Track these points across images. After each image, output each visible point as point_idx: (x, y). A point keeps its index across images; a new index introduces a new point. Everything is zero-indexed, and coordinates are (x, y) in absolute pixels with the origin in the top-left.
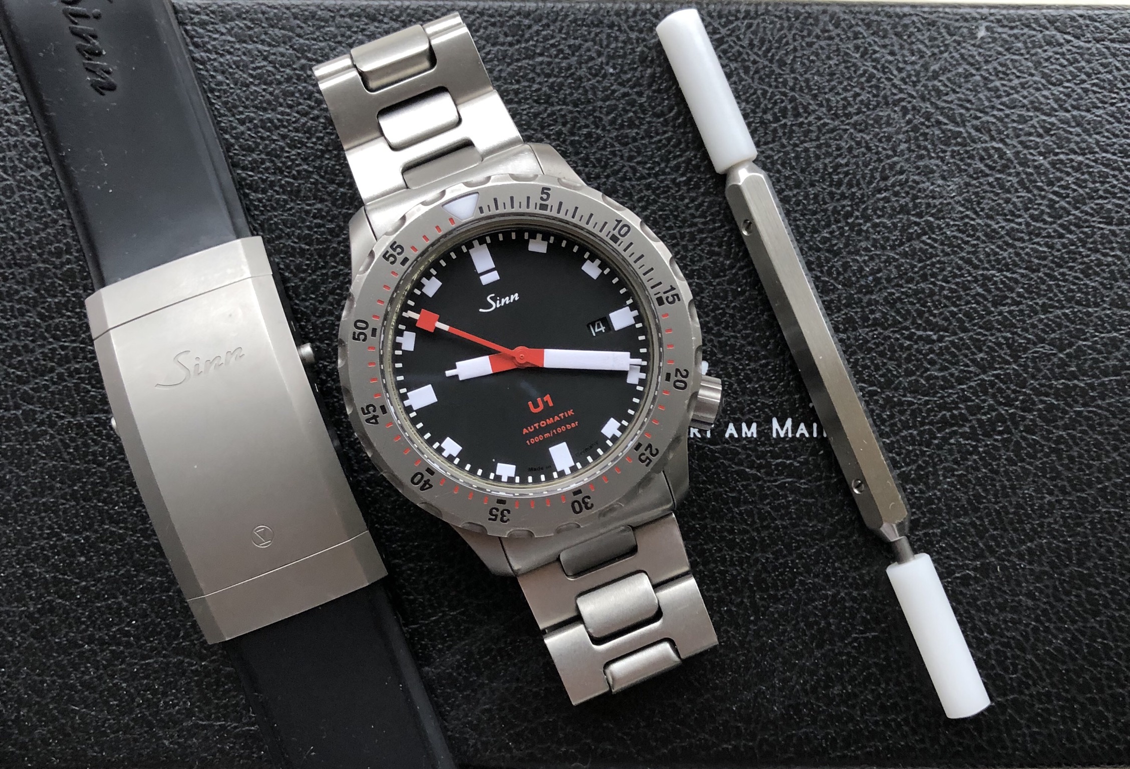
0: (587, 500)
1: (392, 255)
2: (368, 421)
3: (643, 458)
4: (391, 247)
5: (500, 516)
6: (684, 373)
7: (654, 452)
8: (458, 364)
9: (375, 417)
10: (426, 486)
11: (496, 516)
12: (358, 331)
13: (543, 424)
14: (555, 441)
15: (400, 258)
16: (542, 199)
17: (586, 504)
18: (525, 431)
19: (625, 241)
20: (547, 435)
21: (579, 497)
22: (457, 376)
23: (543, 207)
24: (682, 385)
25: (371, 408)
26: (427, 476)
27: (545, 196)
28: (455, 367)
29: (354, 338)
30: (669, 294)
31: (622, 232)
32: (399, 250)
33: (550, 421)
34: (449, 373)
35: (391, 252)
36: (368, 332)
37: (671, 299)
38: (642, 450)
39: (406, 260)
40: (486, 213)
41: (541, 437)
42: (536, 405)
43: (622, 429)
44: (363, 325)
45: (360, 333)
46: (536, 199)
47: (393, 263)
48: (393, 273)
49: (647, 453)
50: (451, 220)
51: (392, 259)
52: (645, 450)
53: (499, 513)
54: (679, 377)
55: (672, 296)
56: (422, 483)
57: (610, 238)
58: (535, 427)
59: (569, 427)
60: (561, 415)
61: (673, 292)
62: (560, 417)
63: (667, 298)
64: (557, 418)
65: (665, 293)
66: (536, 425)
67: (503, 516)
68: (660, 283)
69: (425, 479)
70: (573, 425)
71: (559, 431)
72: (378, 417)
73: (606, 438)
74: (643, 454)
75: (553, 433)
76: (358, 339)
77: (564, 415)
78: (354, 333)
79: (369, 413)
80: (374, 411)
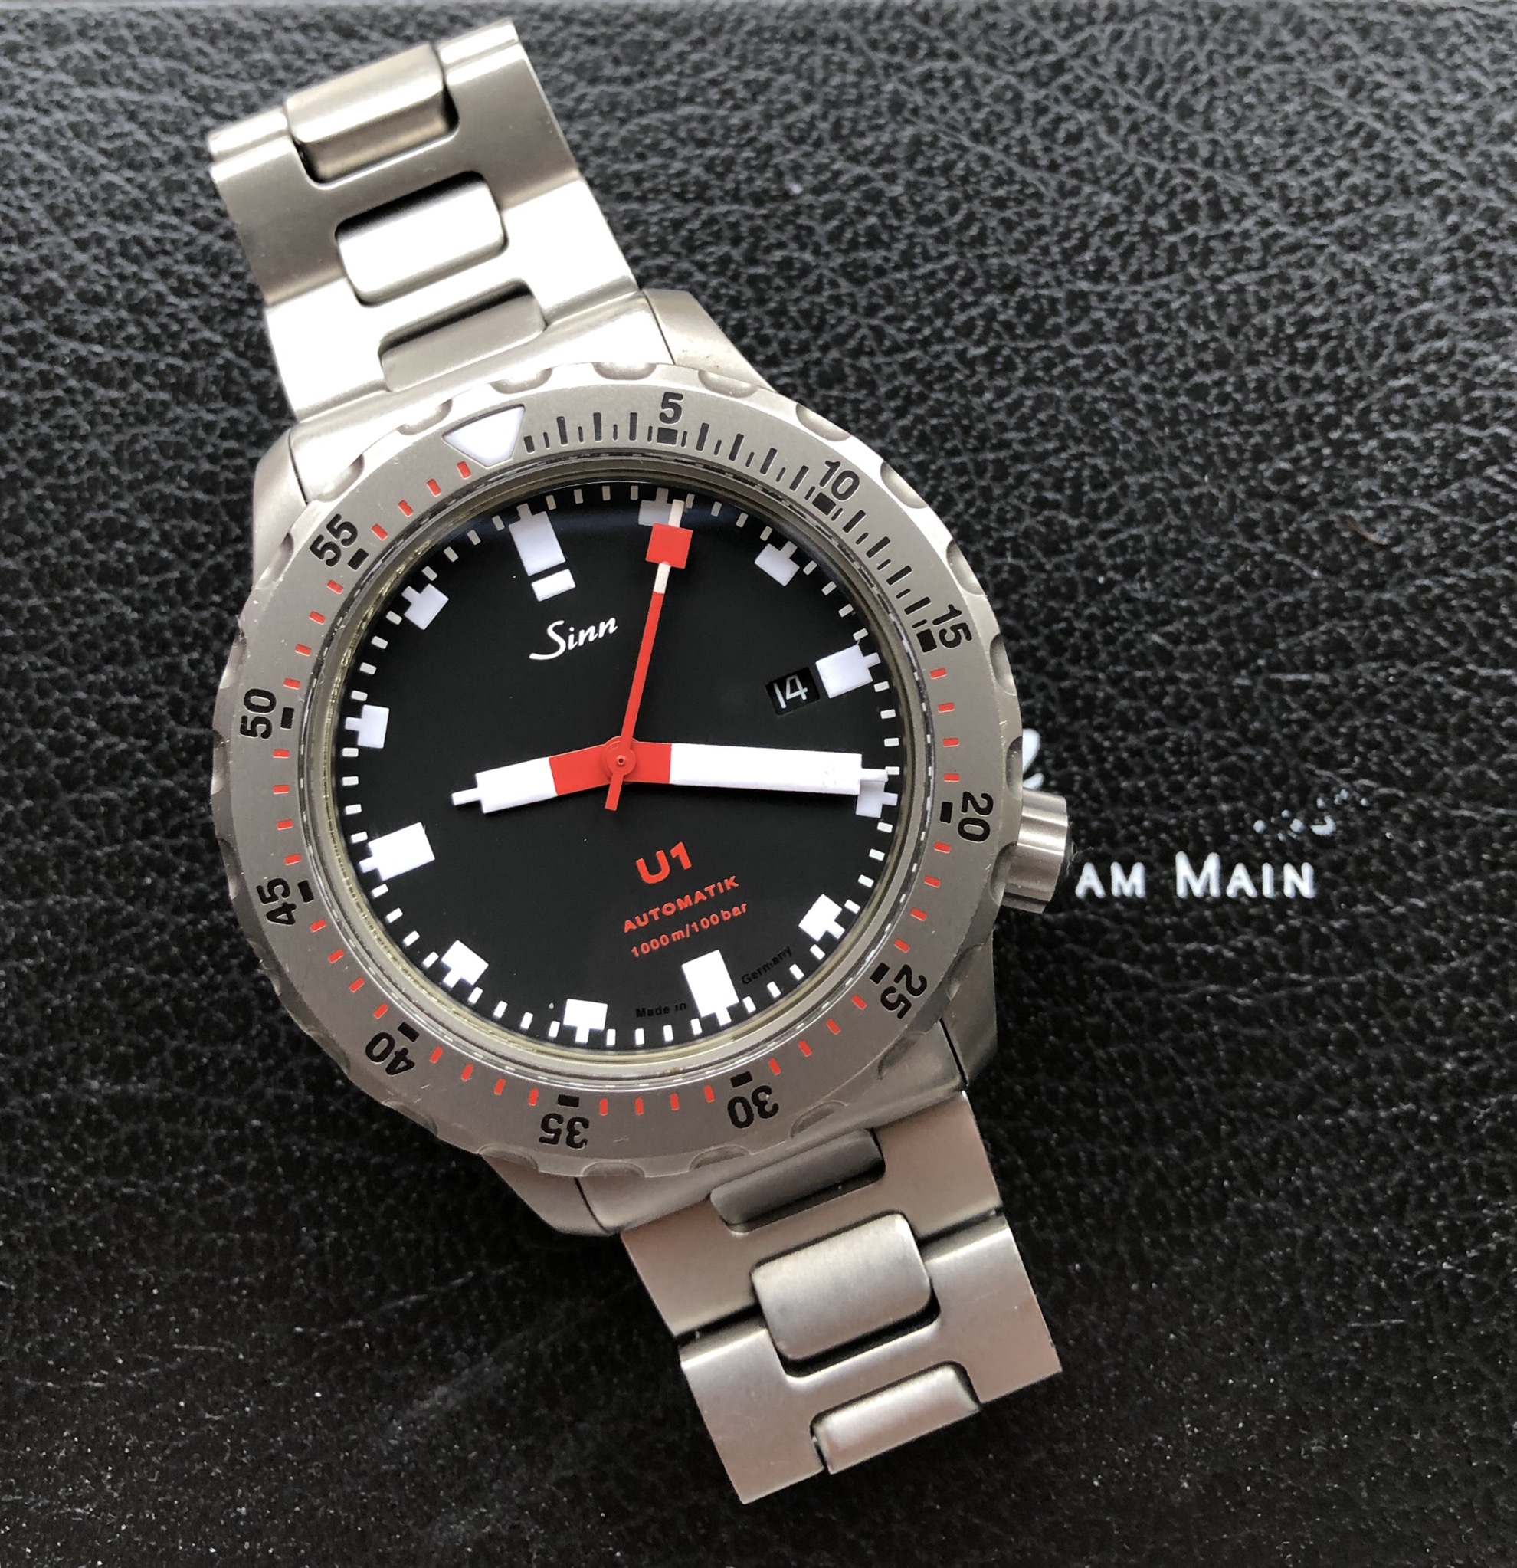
0: (763, 1096)
1: (330, 546)
2: (271, 916)
3: (892, 998)
4: (330, 526)
5: (565, 1134)
6: (983, 803)
7: (916, 985)
8: (480, 777)
9: (288, 908)
10: (401, 1063)
11: (558, 1132)
12: (252, 715)
13: (669, 909)
14: (697, 948)
15: (348, 552)
16: (663, 417)
17: (761, 1105)
18: (629, 925)
19: (848, 508)
20: (677, 935)
21: (746, 1091)
22: (476, 805)
23: (667, 435)
24: (978, 830)
25: (279, 889)
26: (402, 1042)
27: (670, 412)
28: (472, 784)
29: (244, 731)
30: (947, 625)
31: (842, 488)
32: (346, 534)
33: (685, 903)
34: (460, 798)
35: (329, 537)
36: (275, 716)
37: (950, 636)
38: (888, 980)
39: (360, 556)
40: (540, 450)
41: (664, 941)
42: (654, 869)
43: (846, 920)
44: (265, 702)
45: (258, 720)
46: (650, 417)
47: (331, 562)
48: (332, 584)
49: (901, 988)
50: (463, 466)
51: (330, 554)
52: (897, 980)
53: (563, 1126)
54: (972, 813)
55: (954, 628)
56: (392, 1056)
57: (815, 503)
58: (651, 917)
59: (726, 915)
60: (710, 889)
61: (955, 620)
62: (707, 894)
63: (943, 633)
64: (699, 896)
65: (936, 622)
66: (654, 912)
67: (572, 1132)
68: (926, 601)
69: (398, 1047)
70: (736, 912)
71: (705, 924)
72: (293, 907)
73: (811, 941)
74: (892, 990)
75: (692, 930)
76: (253, 733)
77: (716, 890)
78: (244, 719)
79: (274, 898)
80: (286, 894)
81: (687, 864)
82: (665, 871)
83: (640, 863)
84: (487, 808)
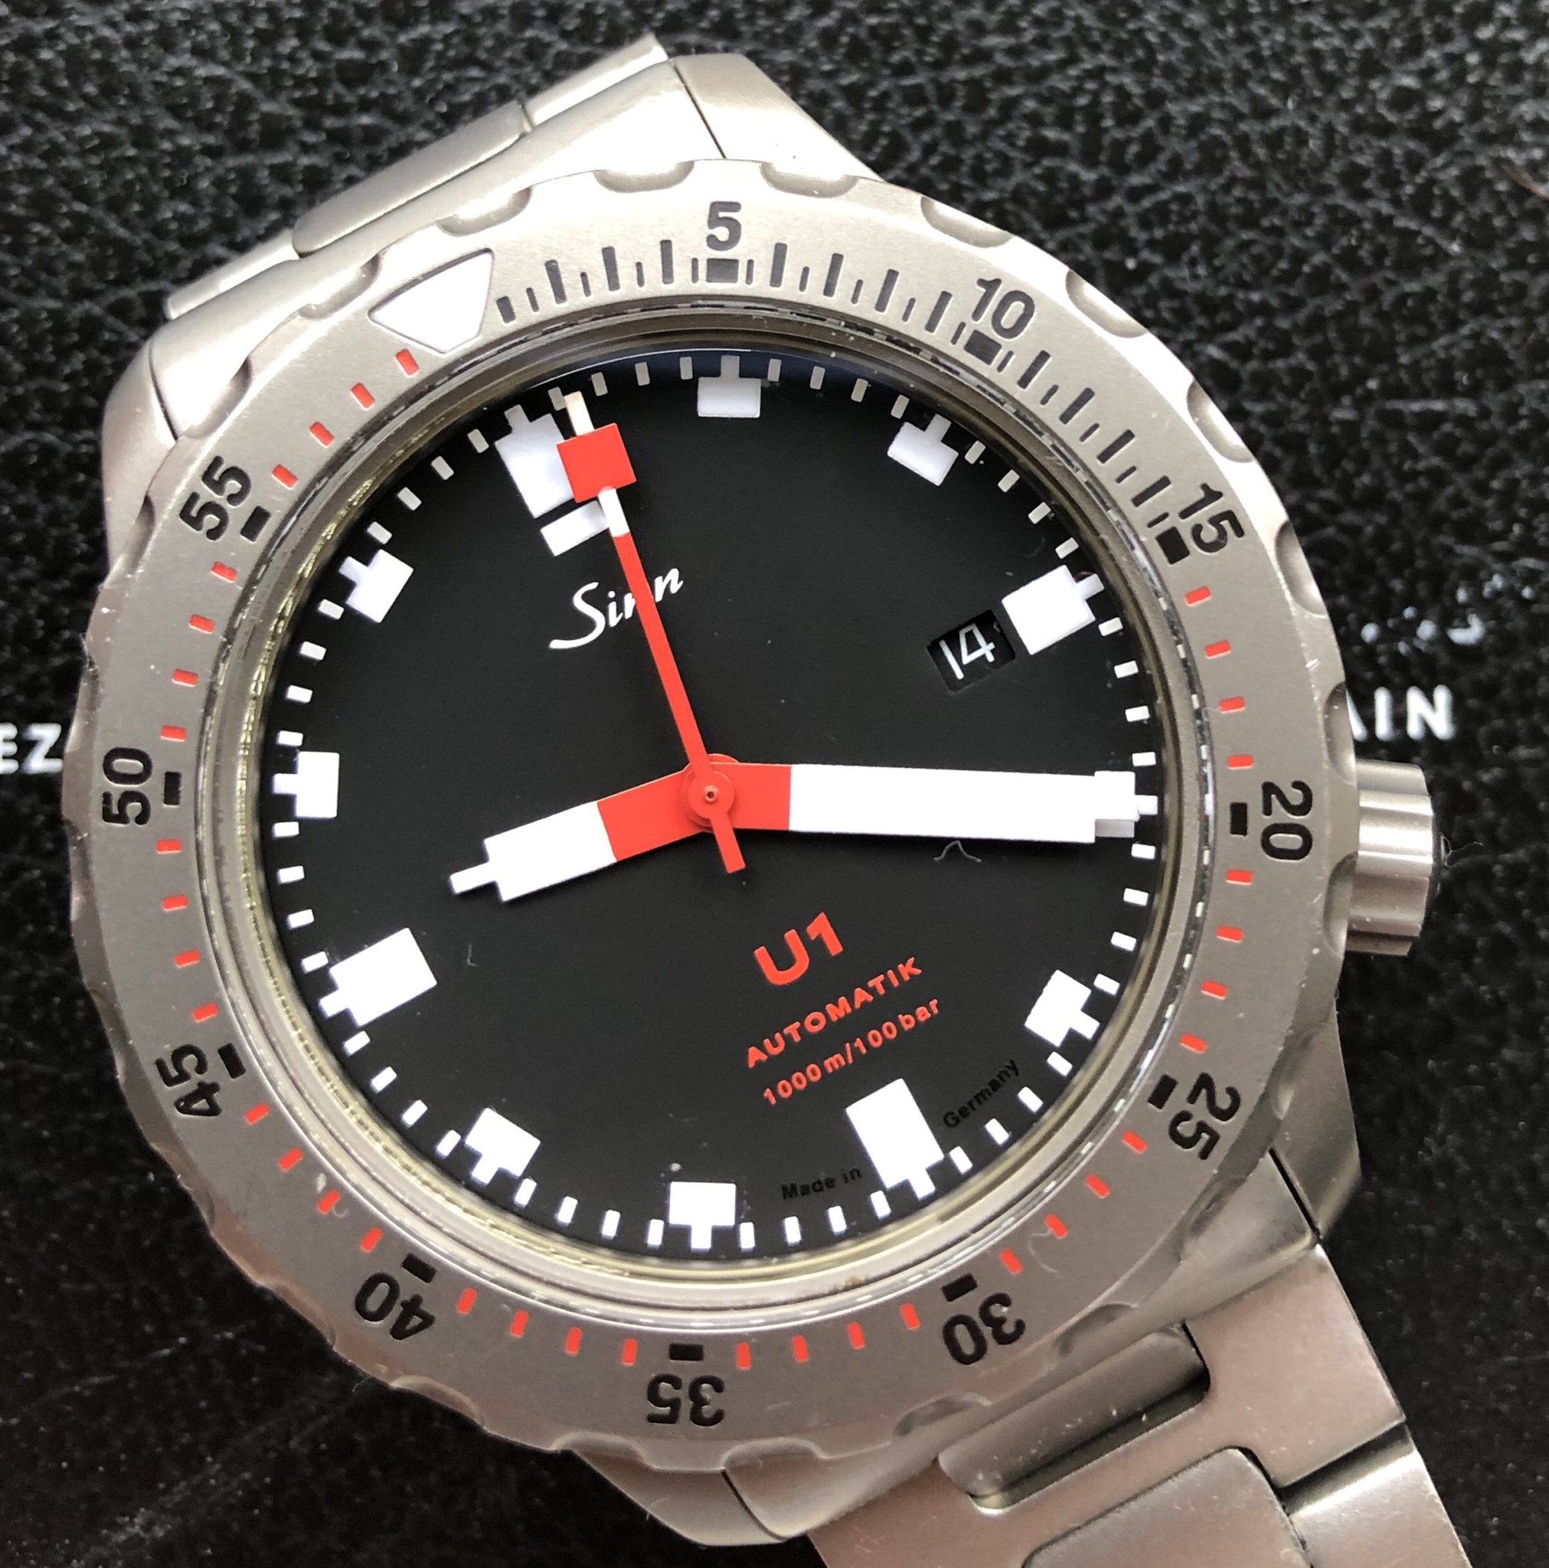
0: (999, 1311)
1: (210, 507)
2: (185, 1105)
3: (1186, 1129)
4: (207, 476)
5: (687, 1405)
6: (1296, 797)
7: (1224, 1102)
8: (491, 844)
9: (206, 1091)
10: (413, 1318)
11: (675, 1404)
12: (117, 788)
13: (815, 1022)
14: (866, 1078)
15: (239, 513)
16: (712, 242)
17: (997, 1324)
18: (754, 1055)
19: (1021, 349)
20: (833, 1062)
21: (969, 1304)
22: (491, 889)
23: (722, 269)
24: (1294, 841)
25: (189, 1062)
26: (411, 1285)
27: (722, 233)
28: (481, 857)
30: (1201, 516)
31: (1008, 320)
32: (233, 486)
33: (838, 1010)
34: (463, 881)
35: (207, 494)
36: (152, 788)
37: (1210, 534)
38: (1177, 1101)
39: (259, 517)
40: (525, 316)
41: (814, 1072)
42: (784, 960)
43: (1099, 1007)
44: (135, 766)
45: (129, 796)
46: (692, 245)
47: (214, 534)
48: (218, 567)
49: (1200, 1111)
50: (405, 356)
51: (211, 521)
52: (1192, 1099)
53: (683, 1394)
54: (1280, 815)
55: (1215, 521)
56: (397, 1310)
57: (969, 347)
58: (788, 1039)
59: (907, 1022)
60: (876, 982)
61: (1214, 508)
62: (872, 991)
63: (1197, 530)
64: (861, 996)
65: (1185, 514)
66: (792, 1029)
67: (698, 1401)
68: (1164, 482)
69: (405, 1295)
70: (923, 1015)
71: (875, 1039)
72: (214, 1087)
73: (1047, 1048)
74: (1184, 1116)
75: (855, 1052)
76: (122, 818)
77: (886, 984)
78: (107, 797)
79: (183, 1076)
80: (201, 1068)
81: (835, 947)
82: (802, 962)
83: (761, 954)
84: (507, 894)
